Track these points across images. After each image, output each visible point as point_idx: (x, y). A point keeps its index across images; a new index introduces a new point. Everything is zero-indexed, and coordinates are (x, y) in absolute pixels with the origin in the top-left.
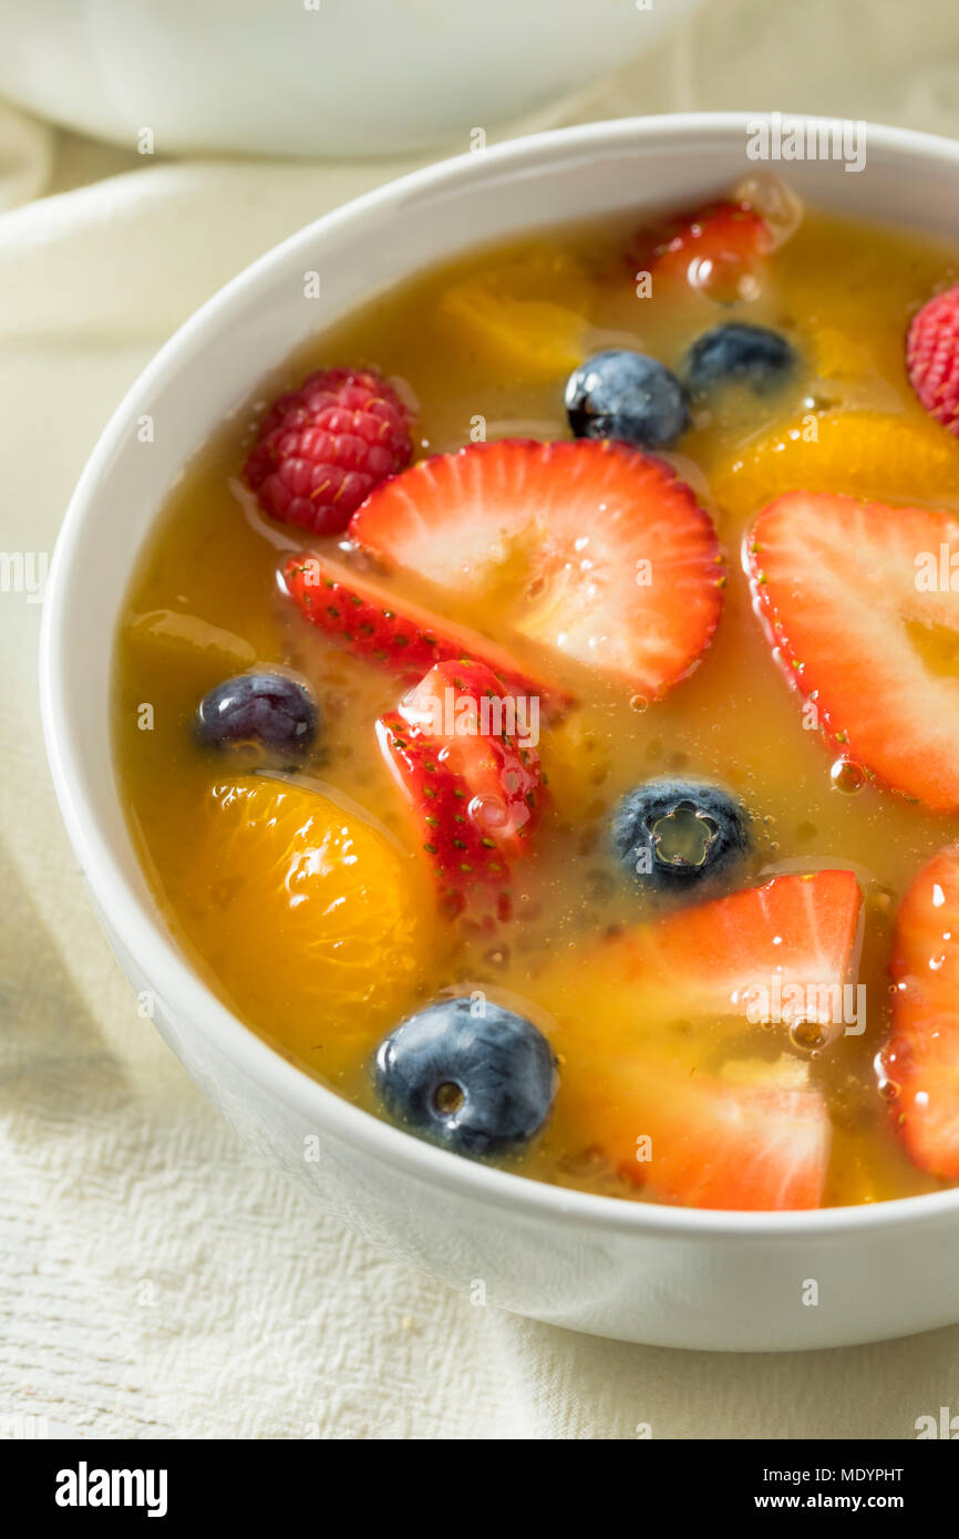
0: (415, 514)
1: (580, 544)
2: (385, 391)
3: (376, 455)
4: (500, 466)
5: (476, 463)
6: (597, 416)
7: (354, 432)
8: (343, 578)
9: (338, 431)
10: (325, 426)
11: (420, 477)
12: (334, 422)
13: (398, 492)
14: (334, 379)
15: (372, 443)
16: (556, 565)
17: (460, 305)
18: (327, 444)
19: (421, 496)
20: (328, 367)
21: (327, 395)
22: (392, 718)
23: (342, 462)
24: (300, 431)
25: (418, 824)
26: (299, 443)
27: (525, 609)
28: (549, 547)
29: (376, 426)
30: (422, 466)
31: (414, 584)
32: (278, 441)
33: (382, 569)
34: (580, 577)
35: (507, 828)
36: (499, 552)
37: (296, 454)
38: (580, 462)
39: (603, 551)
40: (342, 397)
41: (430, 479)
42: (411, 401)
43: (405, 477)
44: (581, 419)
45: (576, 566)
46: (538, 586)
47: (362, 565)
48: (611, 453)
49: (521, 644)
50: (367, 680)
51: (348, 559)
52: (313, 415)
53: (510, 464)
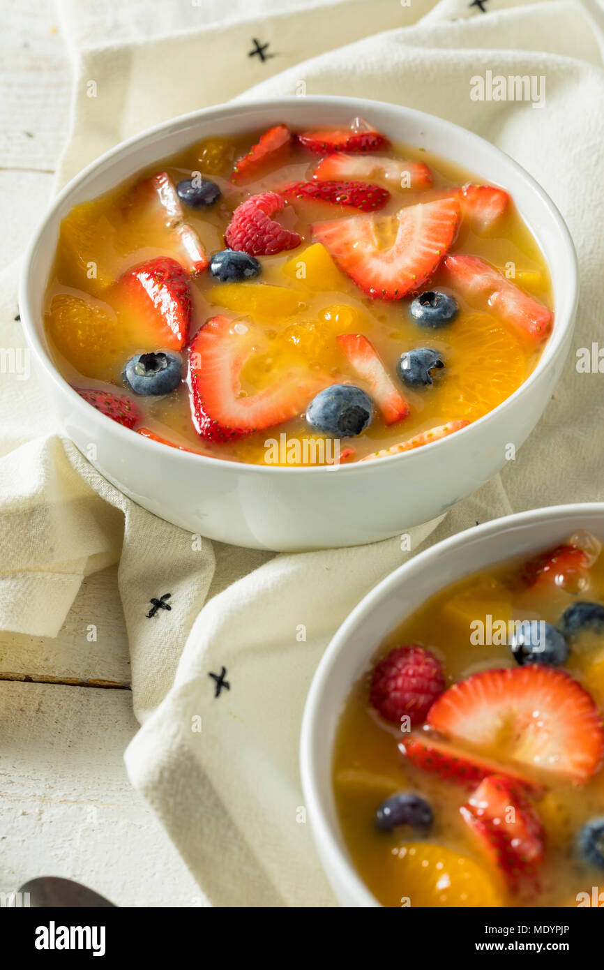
0: (456, 710)
1: (536, 714)
2: (429, 654)
3: (433, 686)
4: (490, 683)
5: (479, 683)
6: (528, 654)
7: (421, 675)
8: (431, 745)
9: (413, 676)
10: (407, 674)
11: (454, 693)
12: (411, 672)
13: (446, 701)
14: (405, 651)
15: (430, 679)
16: (526, 726)
17: (454, 609)
18: (410, 682)
19: (457, 701)
20: (398, 647)
21: (404, 660)
22: (468, 807)
23: (417, 691)
24: (395, 678)
25: (491, 855)
26: (396, 683)
27: (514, 748)
28: (521, 717)
29: (430, 671)
30: (454, 687)
31: (461, 743)
32: (385, 684)
33: (445, 738)
34: (537, 730)
35: (532, 852)
36: (498, 723)
37: (396, 689)
38: (526, 677)
39: (546, 716)
40: (411, 660)
41: (460, 693)
42: (441, 656)
43: (448, 694)
44: (521, 655)
45: (536, 725)
46: (519, 737)
47: (435, 737)
48: (538, 671)
49: (518, 765)
50: (451, 792)
51: (429, 735)
52: (400, 670)
53: (494, 681)
